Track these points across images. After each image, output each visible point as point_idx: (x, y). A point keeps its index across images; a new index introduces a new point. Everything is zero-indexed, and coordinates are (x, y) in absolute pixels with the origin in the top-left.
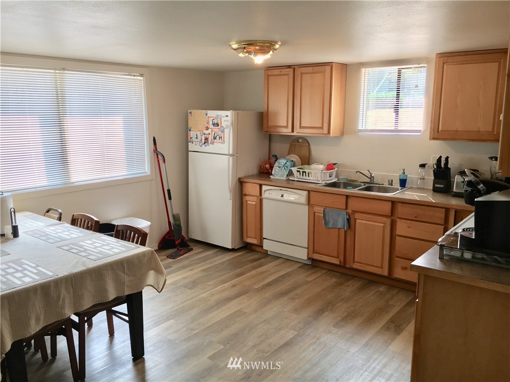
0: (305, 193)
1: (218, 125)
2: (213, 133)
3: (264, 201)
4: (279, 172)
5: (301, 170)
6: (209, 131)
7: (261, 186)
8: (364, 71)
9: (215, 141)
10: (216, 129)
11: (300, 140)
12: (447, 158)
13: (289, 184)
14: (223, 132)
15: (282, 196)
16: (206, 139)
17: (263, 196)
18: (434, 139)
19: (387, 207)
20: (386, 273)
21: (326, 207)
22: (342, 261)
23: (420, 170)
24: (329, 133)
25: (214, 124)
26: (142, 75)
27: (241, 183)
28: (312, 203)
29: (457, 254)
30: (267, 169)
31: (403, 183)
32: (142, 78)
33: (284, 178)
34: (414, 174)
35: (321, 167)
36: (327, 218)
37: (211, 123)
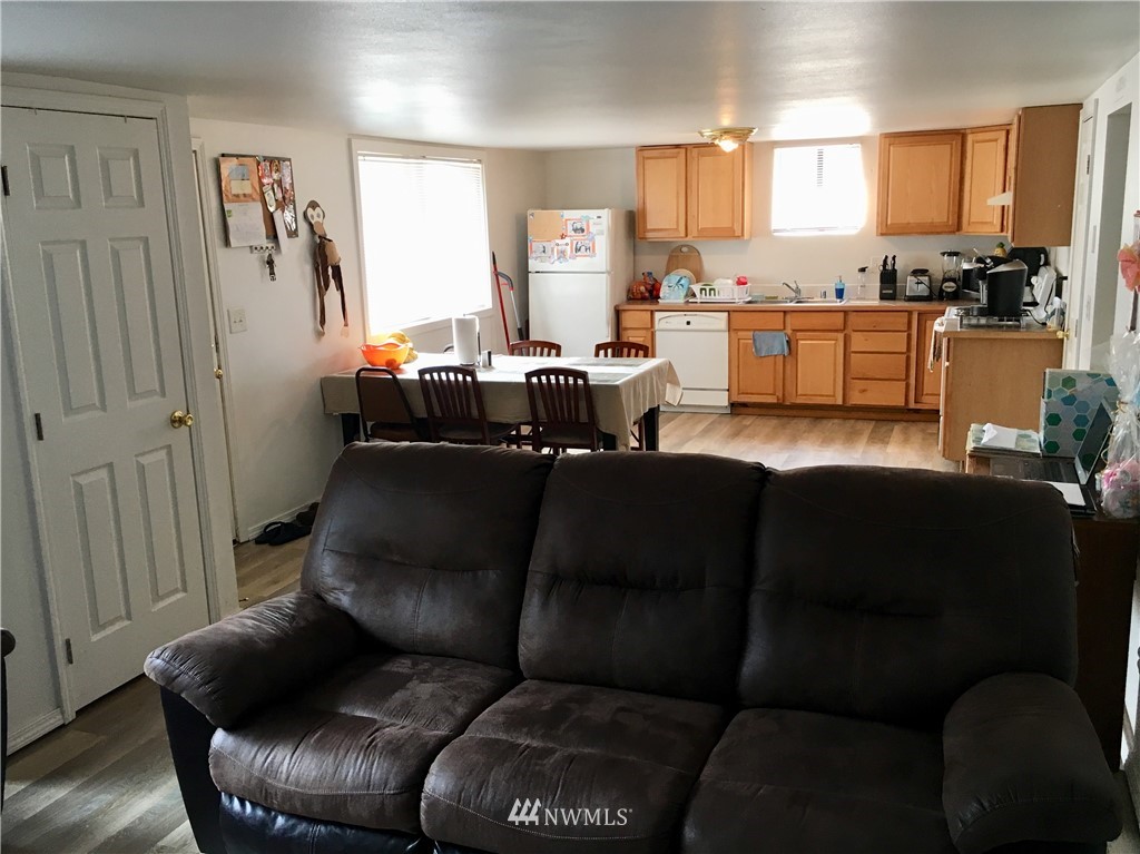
0: (726, 314)
1: (583, 231)
2: (575, 242)
3: (657, 334)
4: (670, 293)
5: (708, 288)
6: (567, 240)
7: (652, 312)
8: (778, 152)
9: (579, 253)
10: (579, 236)
11: (684, 249)
12: (894, 258)
13: (690, 306)
14: (593, 240)
15: (688, 323)
16: (563, 252)
17: (657, 326)
18: (882, 234)
19: (839, 319)
20: (840, 402)
21: (755, 330)
22: (781, 396)
23: (861, 274)
24: (743, 235)
25: (575, 230)
26: (480, 161)
27: (618, 313)
28: (734, 326)
29: (974, 321)
30: (642, 293)
31: (840, 293)
32: (479, 166)
33: (682, 301)
34: (852, 282)
35: (730, 281)
36: (758, 344)
37: (570, 228)
